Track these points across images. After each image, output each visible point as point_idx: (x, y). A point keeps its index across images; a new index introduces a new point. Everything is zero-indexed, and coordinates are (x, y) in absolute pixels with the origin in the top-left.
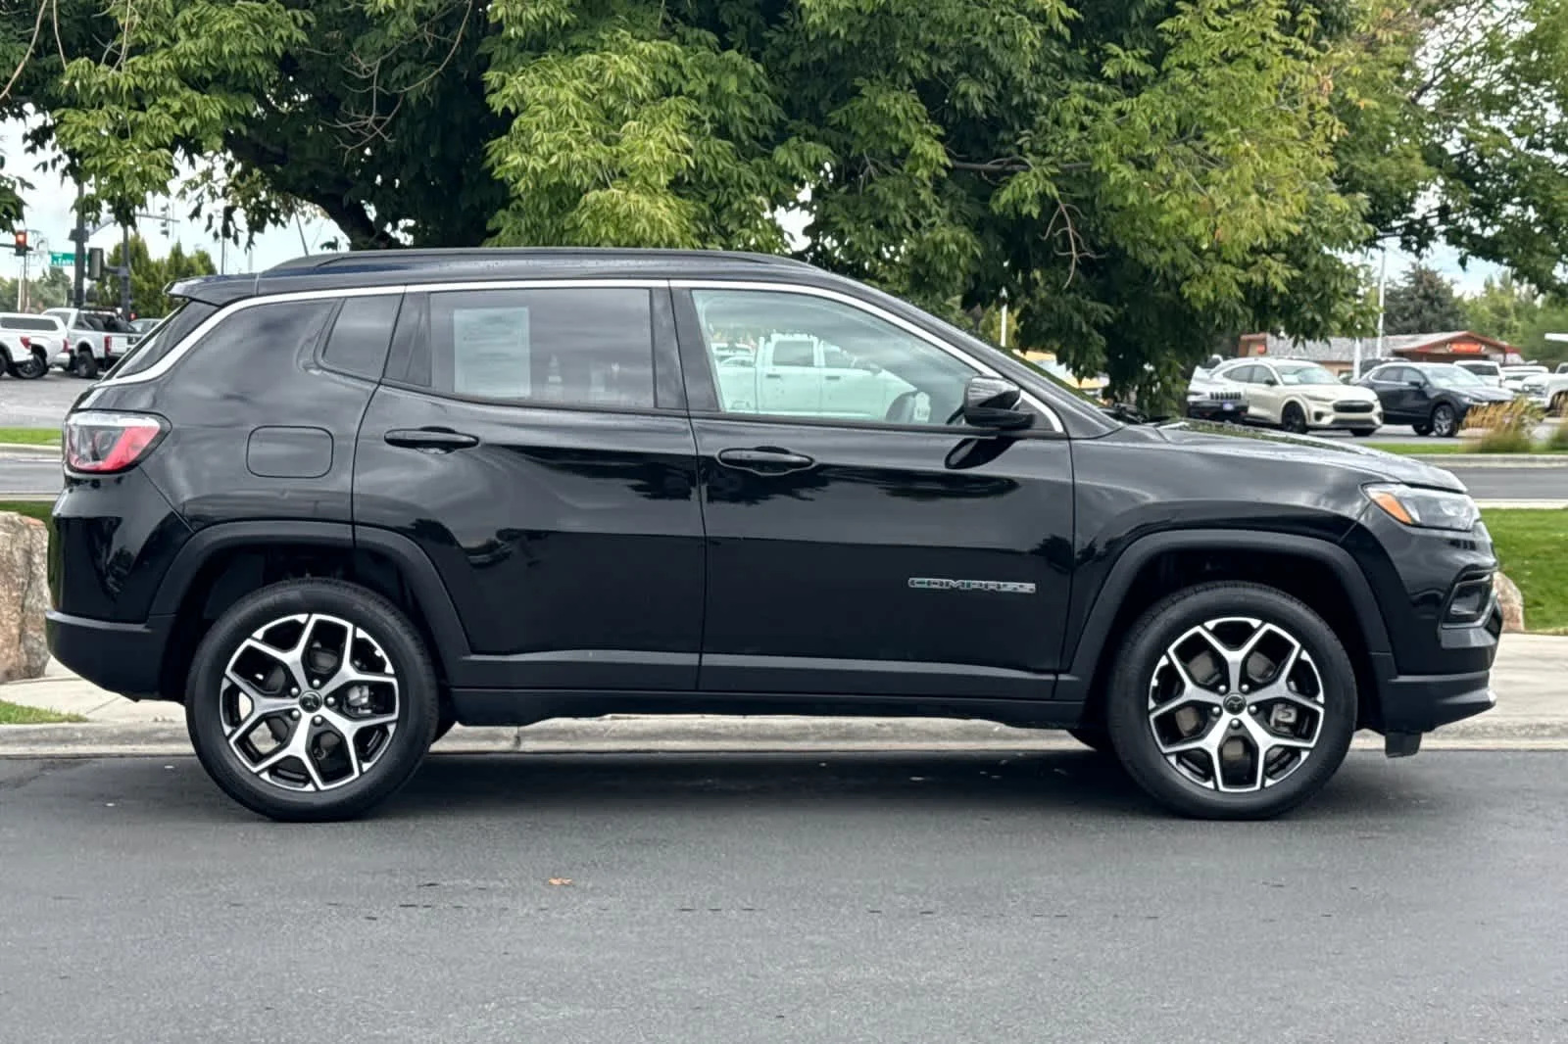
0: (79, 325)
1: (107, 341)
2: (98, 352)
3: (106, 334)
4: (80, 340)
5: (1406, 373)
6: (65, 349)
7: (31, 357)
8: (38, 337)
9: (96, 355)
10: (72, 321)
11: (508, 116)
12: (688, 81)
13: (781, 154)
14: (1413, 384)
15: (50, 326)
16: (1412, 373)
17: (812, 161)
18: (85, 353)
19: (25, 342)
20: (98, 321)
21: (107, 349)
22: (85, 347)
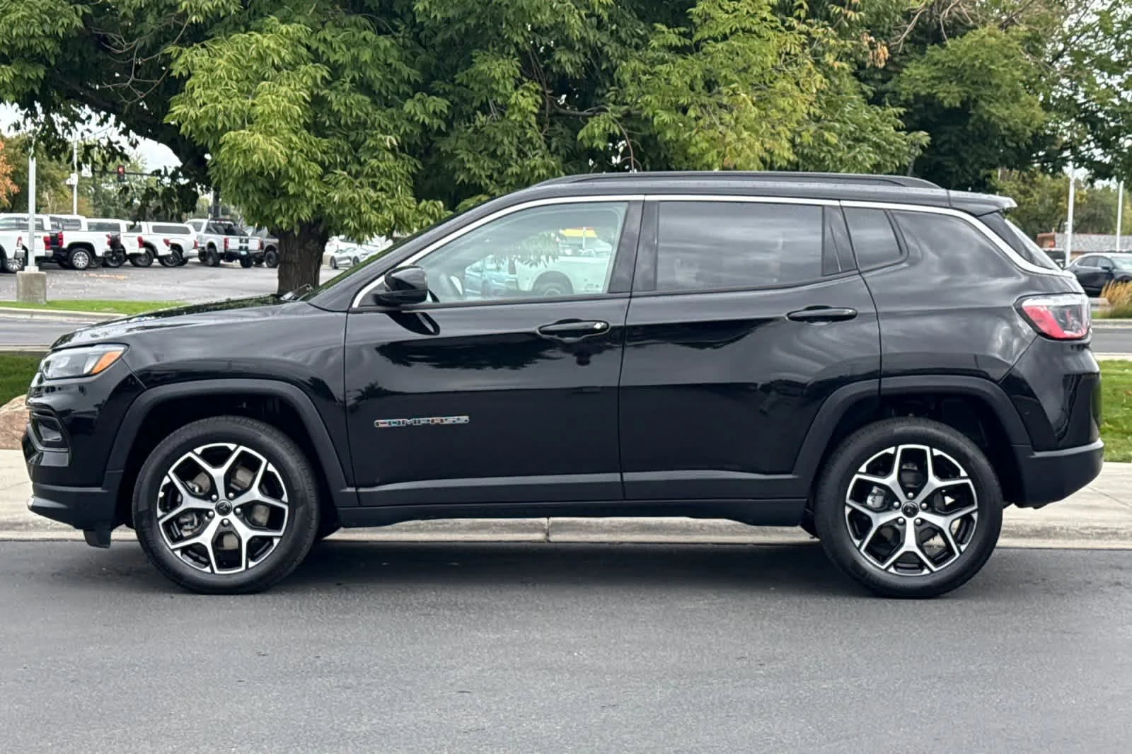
0: (208, 230)
1: (226, 241)
2: (220, 249)
3: (225, 236)
4: (208, 241)
5: (1100, 260)
6: (196, 247)
7: (170, 253)
8: (176, 239)
9: (218, 251)
10: (204, 228)
11: (183, 79)
12: (335, 53)
13: (409, 106)
14: (1104, 268)
15: (186, 231)
16: (1104, 261)
17: (431, 110)
18: (212, 250)
19: (167, 242)
20: (221, 227)
21: (226, 247)
22: (211, 245)
